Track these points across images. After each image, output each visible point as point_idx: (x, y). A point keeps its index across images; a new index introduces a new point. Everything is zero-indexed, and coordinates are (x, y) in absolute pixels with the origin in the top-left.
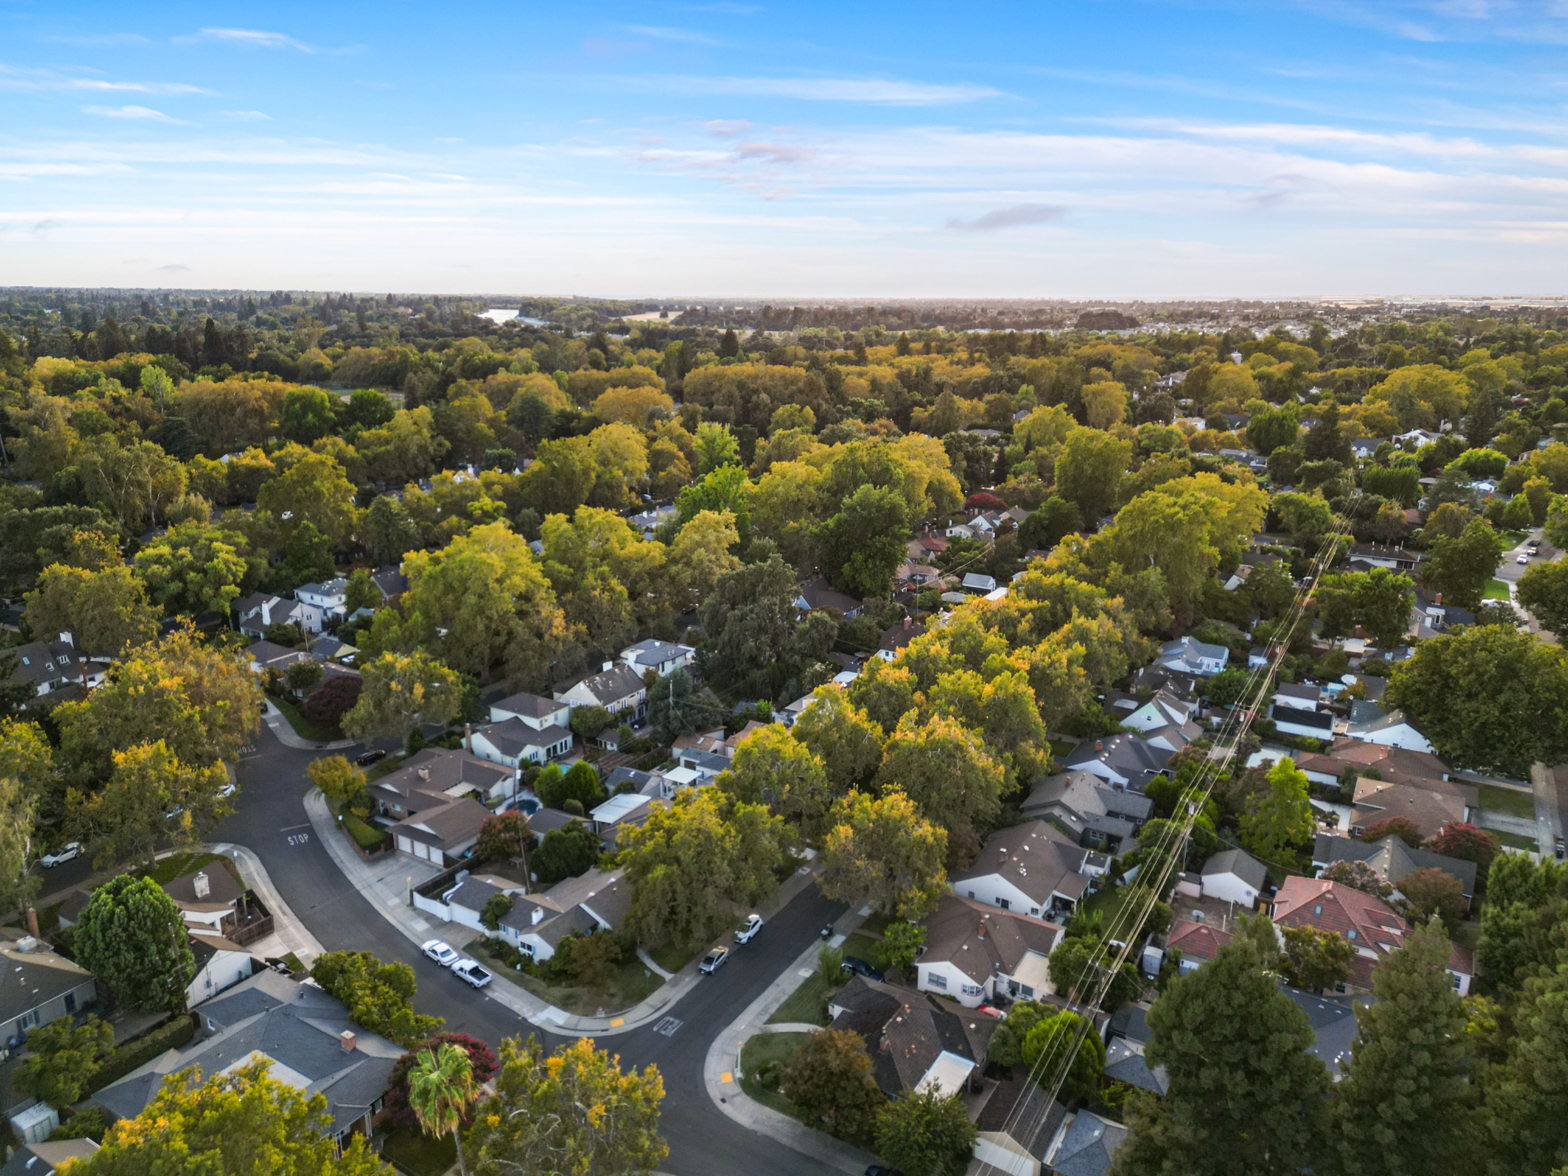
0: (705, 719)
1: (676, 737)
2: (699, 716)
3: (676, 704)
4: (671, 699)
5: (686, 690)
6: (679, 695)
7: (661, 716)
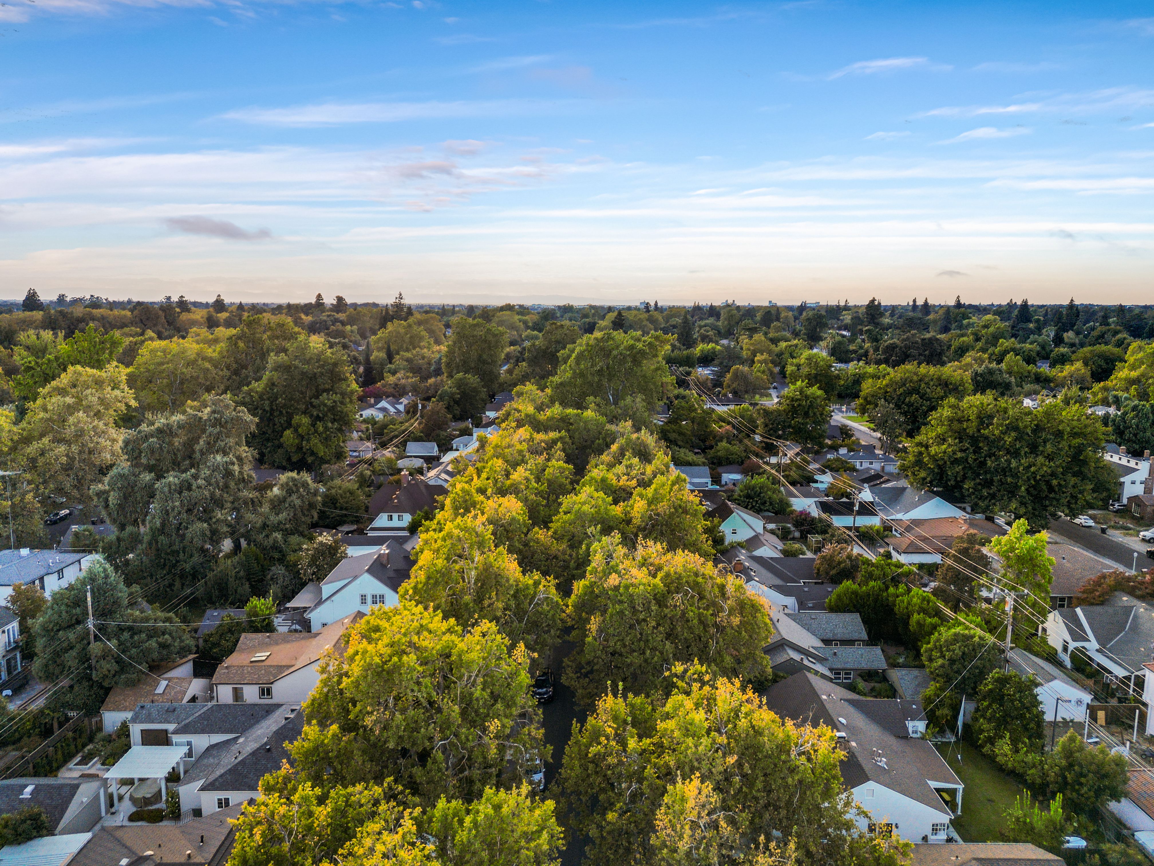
0: (163, 646)
1: (107, 691)
2: (153, 643)
3: (101, 628)
4: (91, 623)
5: (116, 603)
6: (102, 613)
7: (70, 659)
